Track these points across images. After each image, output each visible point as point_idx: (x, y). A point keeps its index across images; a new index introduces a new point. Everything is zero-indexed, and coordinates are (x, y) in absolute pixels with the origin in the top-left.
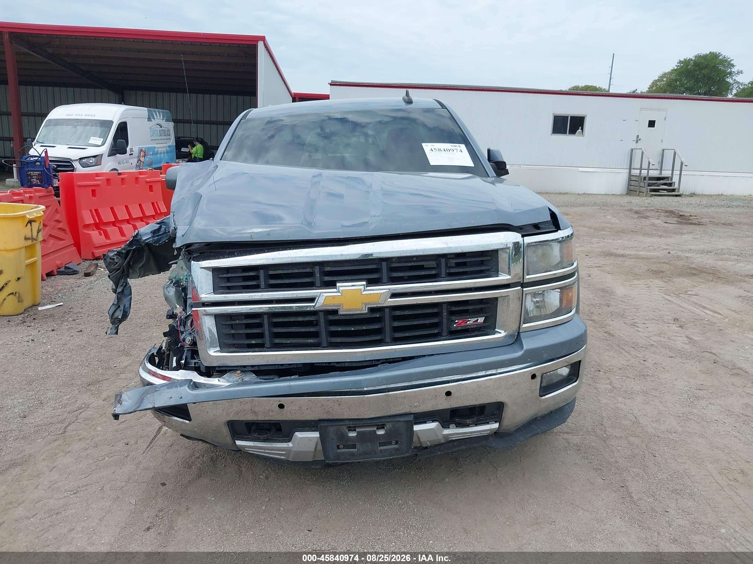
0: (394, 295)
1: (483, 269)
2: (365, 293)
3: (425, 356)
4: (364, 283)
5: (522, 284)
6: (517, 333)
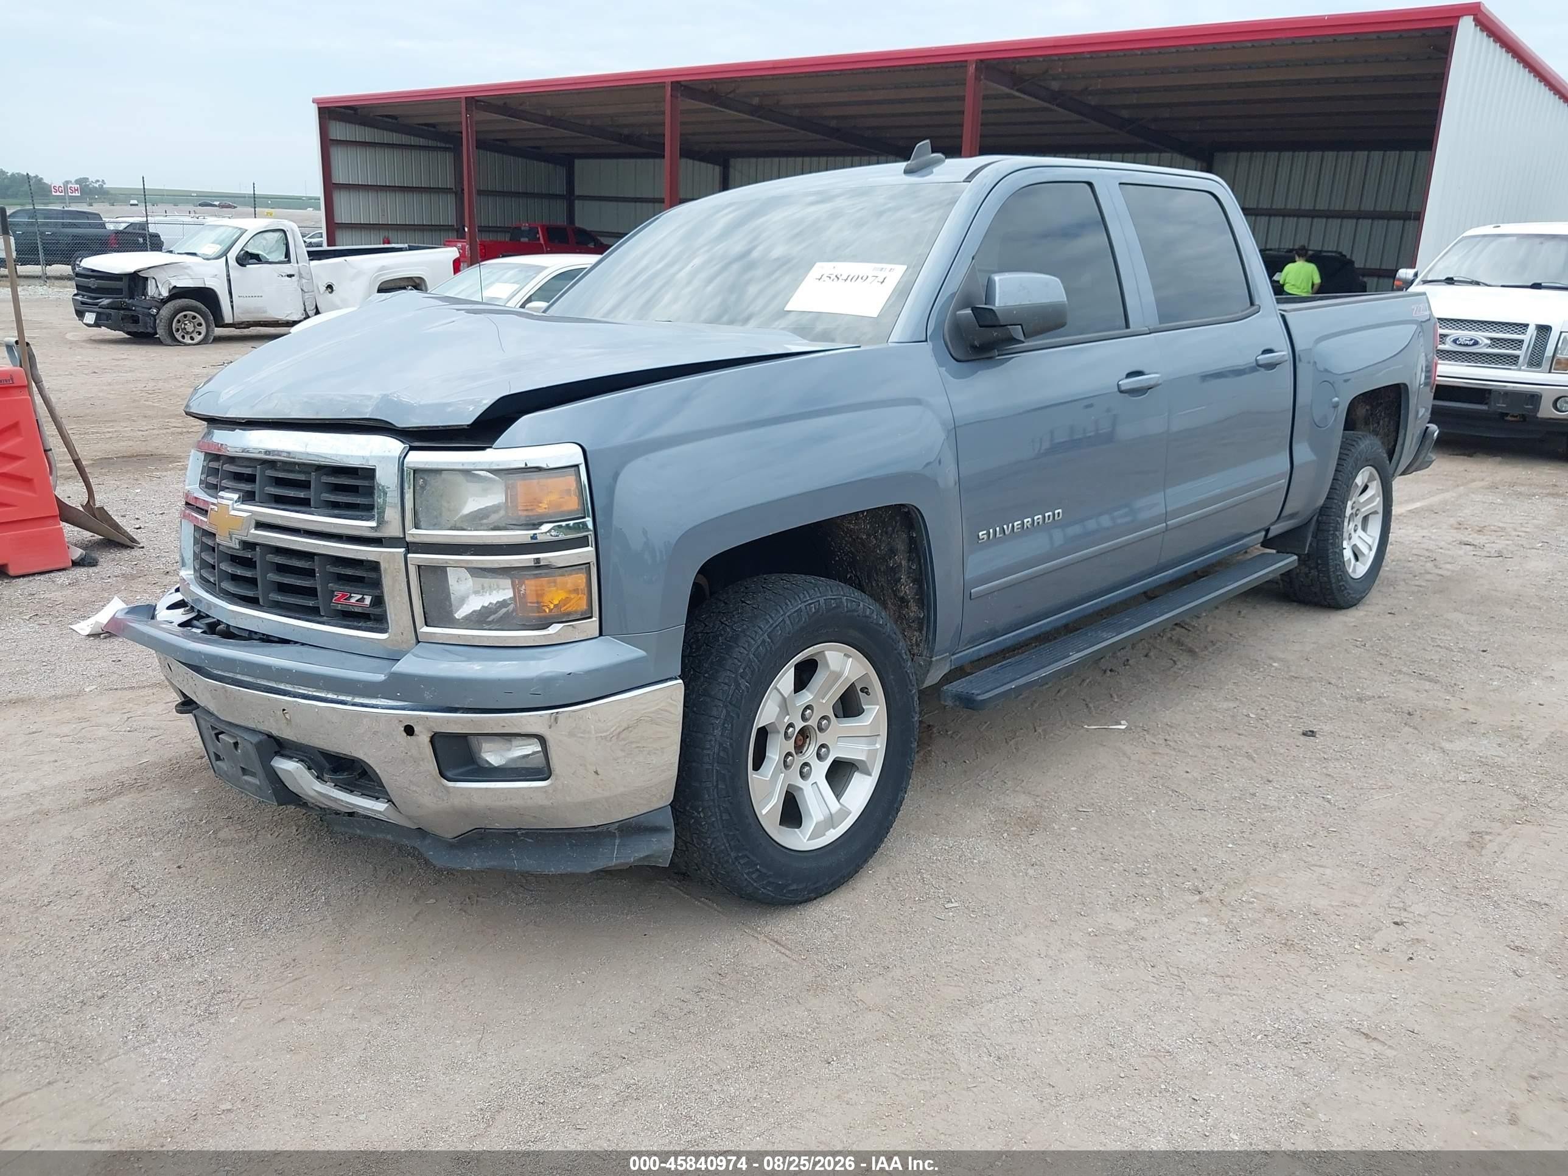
0: (260, 525)
1: (358, 502)
2: (233, 513)
3: (296, 643)
4: (235, 496)
5: (407, 543)
6: (414, 641)
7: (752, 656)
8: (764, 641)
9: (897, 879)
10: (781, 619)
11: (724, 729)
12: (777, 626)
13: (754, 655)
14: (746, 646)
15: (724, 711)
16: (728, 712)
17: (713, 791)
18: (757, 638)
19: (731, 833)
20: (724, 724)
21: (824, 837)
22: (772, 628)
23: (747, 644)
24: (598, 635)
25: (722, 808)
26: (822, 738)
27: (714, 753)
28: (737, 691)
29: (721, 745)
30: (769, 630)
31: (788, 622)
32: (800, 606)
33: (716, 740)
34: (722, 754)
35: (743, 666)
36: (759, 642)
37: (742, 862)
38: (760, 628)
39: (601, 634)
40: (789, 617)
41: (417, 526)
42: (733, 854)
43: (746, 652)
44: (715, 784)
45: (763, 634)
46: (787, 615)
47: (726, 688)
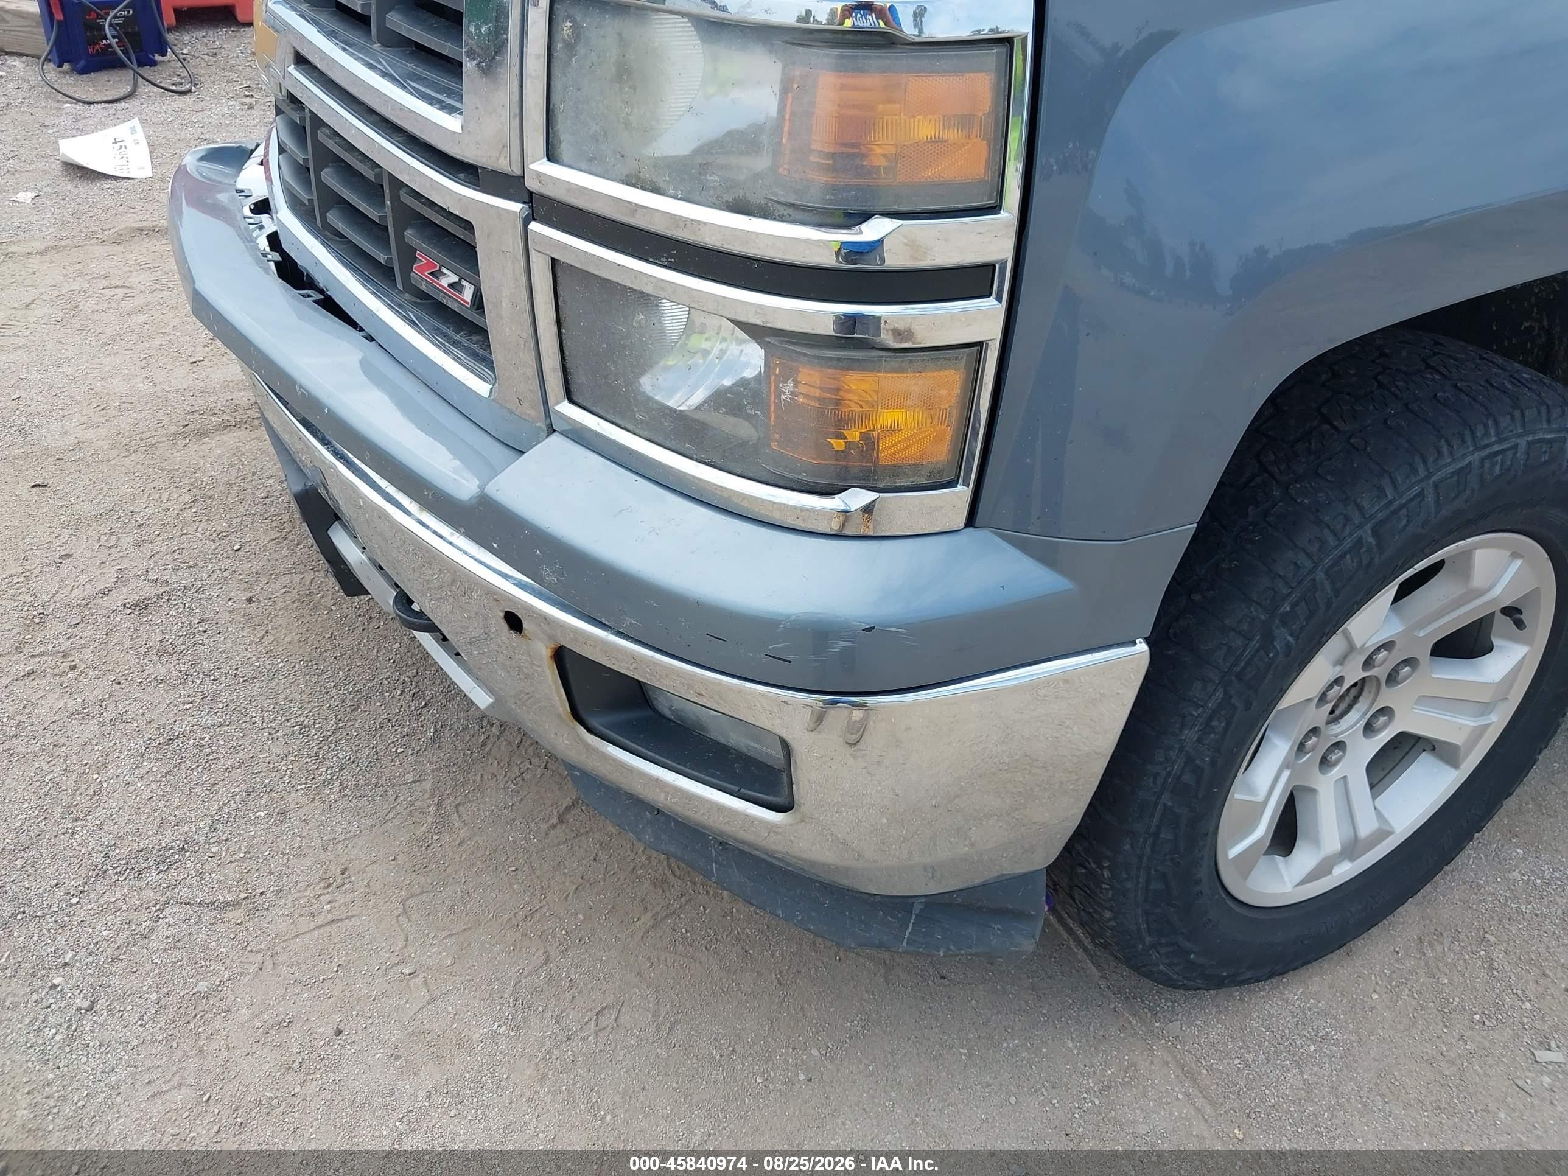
3: (362, 330)
5: (531, 193)
6: (542, 425)
7: (1320, 576)
8: (1360, 542)
9: (1439, 948)
10: (1416, 489)
11: (1207, 728)
12: (1402, 507)
13: (1327, 573)
14: (1313, 549)
15: (1220, 694)
16: (1227, 697)
17: (1145, 842)
18: (1348, 530)
19: (1158, 911)
20: (1210, 719)
21: (1329, 877)
22: (1387, 512)
23: (1317, 545)
24: (962, 525)
25: (1153, 872)
26: (1388, 697)
27: (1169, 774)
28: (1262, 652)
29: (1190, 760)
30: (1380, 516)
31: (1430, 499)
32: (1470, 458)
33: (1181, 749)
34: (1187, 778)
35: (1294, 597)
36: (1348, 543)
37: (1163, 950)
38: (1360, 508)
39: (971, 521)
40: (1436, 486)
41: (551, 156)
42: (1148, 940)
43: (1308, 564)
44: (1153, 829)
45: (1360, 526)
46: (1434, 478)
47: (1239, 642)
